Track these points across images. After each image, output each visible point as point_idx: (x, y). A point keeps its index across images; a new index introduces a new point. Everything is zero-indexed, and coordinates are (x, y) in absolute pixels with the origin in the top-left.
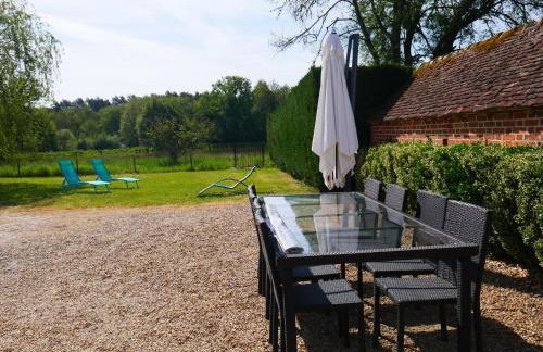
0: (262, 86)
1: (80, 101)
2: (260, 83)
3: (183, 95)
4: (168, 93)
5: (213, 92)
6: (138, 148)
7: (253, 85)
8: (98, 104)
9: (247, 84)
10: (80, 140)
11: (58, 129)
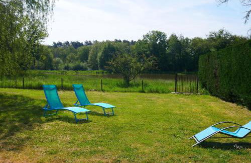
0: (174, 37)
1: (67, 43)
2: (172, 35)
3: (125, 41)
4: (116, 40)
5: (143, 40)
6: (98, 71)
7: (168, 37)
8: (77, 45)
9: (164, 35)
10: (66, 64)
11: (54, 57)
